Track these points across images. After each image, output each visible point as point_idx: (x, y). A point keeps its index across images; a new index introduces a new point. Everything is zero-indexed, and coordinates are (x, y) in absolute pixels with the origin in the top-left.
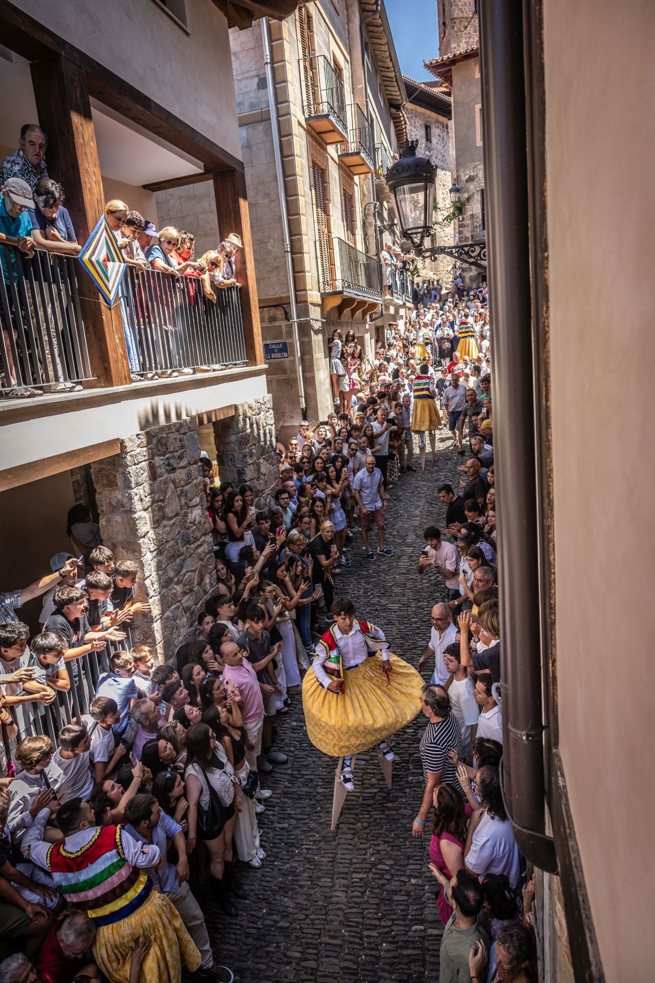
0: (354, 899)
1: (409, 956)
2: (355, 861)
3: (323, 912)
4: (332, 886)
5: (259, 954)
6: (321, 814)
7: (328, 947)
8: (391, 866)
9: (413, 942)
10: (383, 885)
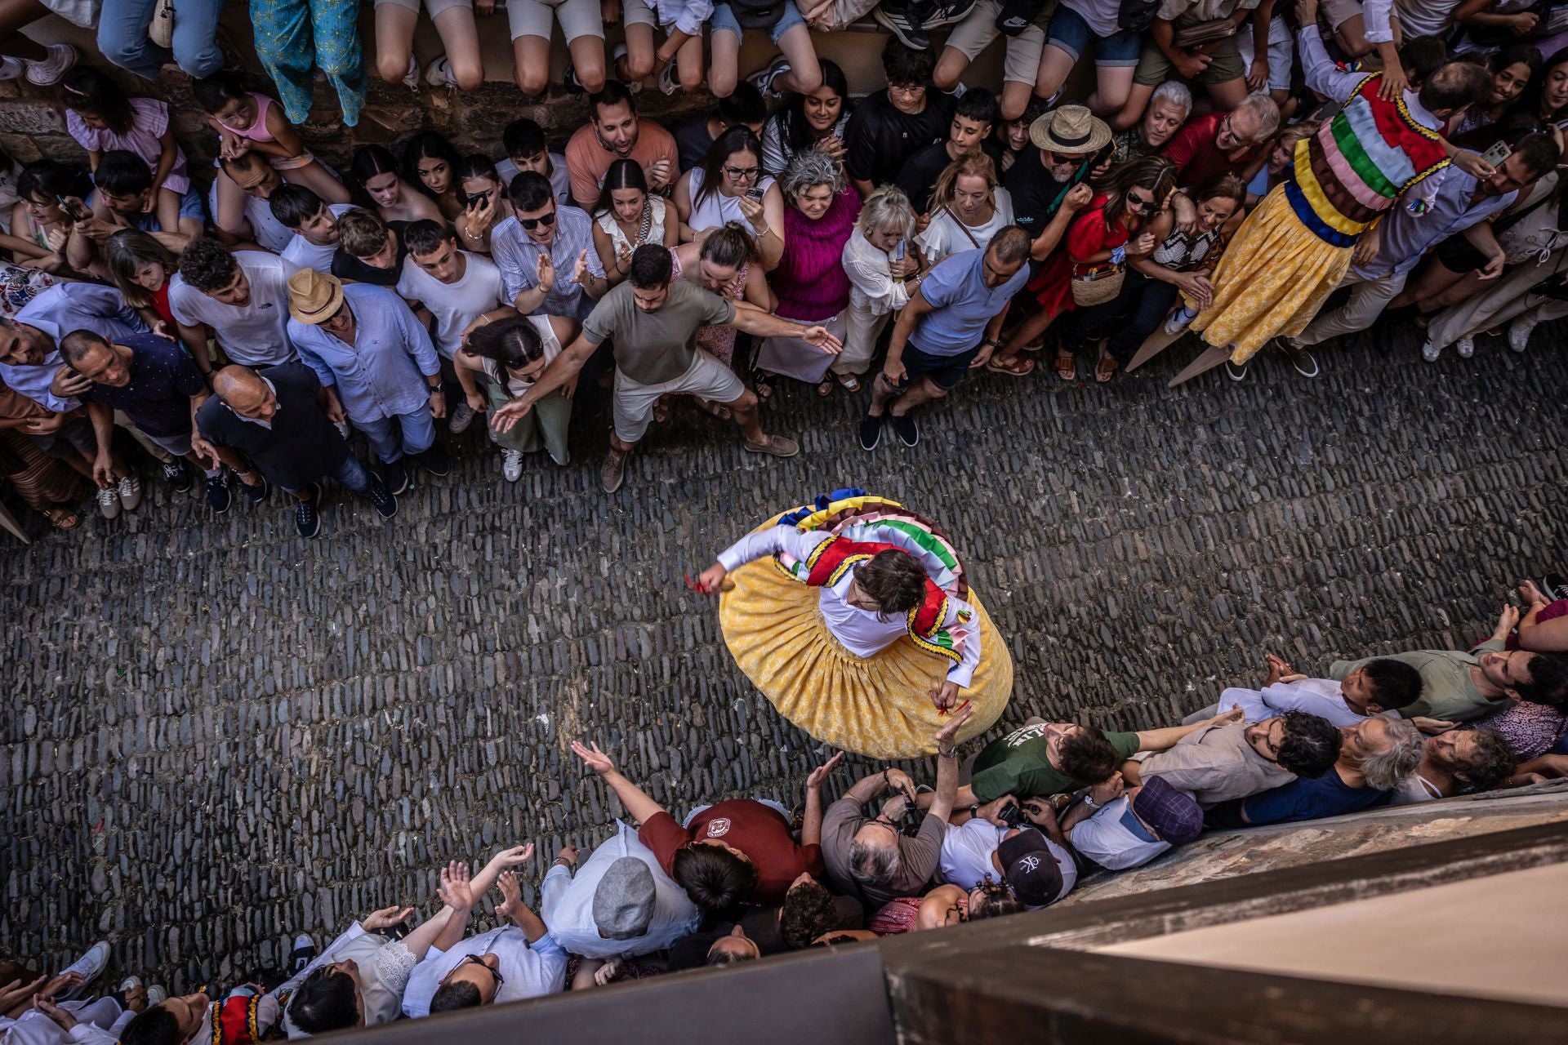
0: (1442, 512)
1: (1399, 612)
2: (1503, 494)
3: (1405, 474)
4: (1446, 473)
5: (1311, 407)
6: (1557, 414)
7: (1360, 497)
8: (1521, 552)
9: (1421, 614)
10: (1485, 549)
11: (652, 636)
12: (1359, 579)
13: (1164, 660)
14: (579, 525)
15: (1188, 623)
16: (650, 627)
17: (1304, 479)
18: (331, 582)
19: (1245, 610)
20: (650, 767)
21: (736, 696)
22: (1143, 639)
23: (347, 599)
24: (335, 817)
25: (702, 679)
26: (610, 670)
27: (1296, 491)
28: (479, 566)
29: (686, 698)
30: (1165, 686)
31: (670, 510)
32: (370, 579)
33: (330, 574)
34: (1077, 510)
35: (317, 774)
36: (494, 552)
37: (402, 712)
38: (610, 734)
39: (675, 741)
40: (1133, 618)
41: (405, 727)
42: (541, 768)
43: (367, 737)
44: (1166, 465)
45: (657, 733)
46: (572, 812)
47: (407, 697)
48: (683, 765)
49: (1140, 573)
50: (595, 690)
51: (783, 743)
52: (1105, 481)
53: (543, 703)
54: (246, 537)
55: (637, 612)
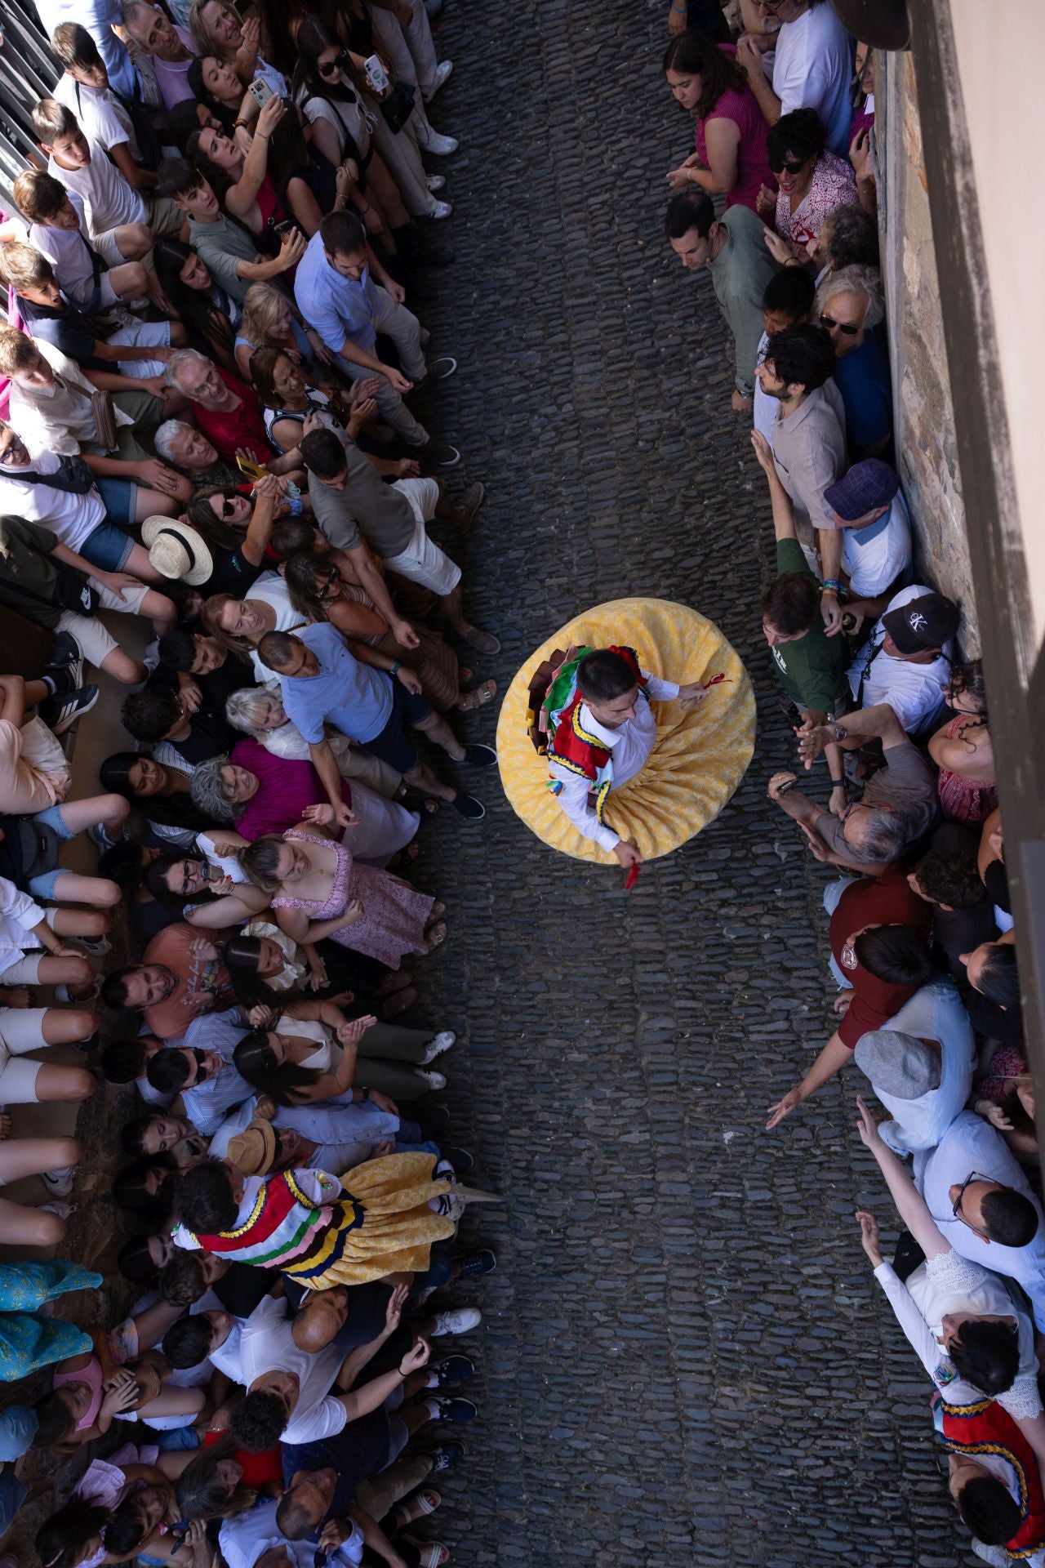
0: (599, 236)
1: (691, 284)
2: (586, 179)
3: (559, 268)
4: (562, 229)
5: (486, 349)
6: (516, 124)
7: (577, 310)
8: (644, 167)
10: (638, 200)
11: (653, 1016)
12: (657, 318)
13: (720, 509)
14: (533, 1079)
15: (685, 483)
16: (643, 1017)
17: (554, 361)
18: (568, 1347)
19: (677, 428)
20: (787, 1031)
21: (721, 935)
22: (696, 528)
23: (588, 1332)
24: (814, 1369)
25: (700, 969)
26: (683, 1062)
27: (566, 369)
28: (564, 1187)
29: (720, 986)
30: (745, 510)
31: (526, 983)
32: (567, 1306)
33: (559, 1348)
34: (564, 580)
35: (767, 1384)
36: (551, 1171)
37: (710, 1285)
38: (750, 1069)
39: (762, 1002)
40: (675, 535)
41: (726, 1285)
42: (778, 1144)
43: (732, 1326)
44: (528, 490)
45: (751, 1020)
46: (827, 1117)
47: (695, 1279)
48: (787, 997)
49: (631, 524)
50: (703, 1080)
51: (773, 892)
52: (539, 550)
53: (712, 1135)
54: (512, 1435)
55: (627, 1028)
